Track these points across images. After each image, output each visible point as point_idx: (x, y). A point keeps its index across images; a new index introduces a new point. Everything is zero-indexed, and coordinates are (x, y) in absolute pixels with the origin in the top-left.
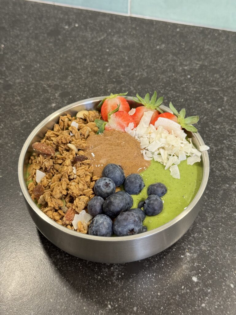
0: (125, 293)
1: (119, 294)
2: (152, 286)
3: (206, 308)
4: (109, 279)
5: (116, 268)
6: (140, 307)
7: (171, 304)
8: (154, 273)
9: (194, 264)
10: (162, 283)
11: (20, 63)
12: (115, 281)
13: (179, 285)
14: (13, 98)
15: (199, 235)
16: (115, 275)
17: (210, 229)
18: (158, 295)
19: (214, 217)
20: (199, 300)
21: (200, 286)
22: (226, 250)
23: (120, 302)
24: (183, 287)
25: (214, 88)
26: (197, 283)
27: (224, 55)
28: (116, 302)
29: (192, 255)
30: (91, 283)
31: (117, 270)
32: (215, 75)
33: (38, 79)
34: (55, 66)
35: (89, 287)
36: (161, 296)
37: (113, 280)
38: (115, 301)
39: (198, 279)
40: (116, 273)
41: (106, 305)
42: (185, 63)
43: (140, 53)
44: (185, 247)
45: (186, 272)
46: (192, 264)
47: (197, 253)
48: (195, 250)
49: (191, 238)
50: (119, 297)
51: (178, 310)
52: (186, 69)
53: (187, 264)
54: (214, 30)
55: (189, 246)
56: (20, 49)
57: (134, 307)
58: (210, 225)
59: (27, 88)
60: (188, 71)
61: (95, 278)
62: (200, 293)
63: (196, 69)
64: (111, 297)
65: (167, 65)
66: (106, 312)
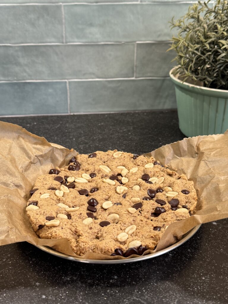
6: (191, 248)
7: (211, 240)
21: (221, 226)
24: (211, 230)
26: (218, 225)
36: (200, 238)
39: (217, 223)
42: (122, 128)
43: (89, 129)
60: (127, 131)
62: (224, 230)
63: (131, 130)
65: (111, 131)
66: (171, 258)
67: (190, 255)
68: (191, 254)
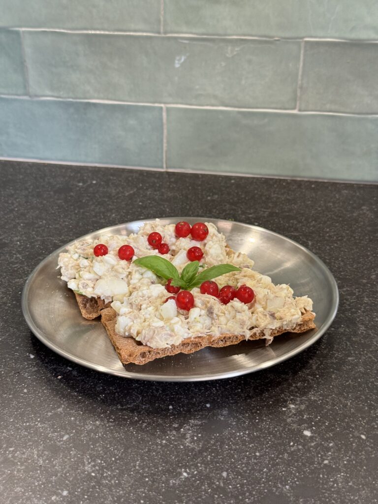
0: (206, 457)
1: (198, 458)
2: (246, 446)
3: (330, 465)
4: (179, 442)
5: (189, 430)
6: (231, 471)
7: (278, 464)
8: (245, 431)
9: (303, 417)
10: (260, 441)
11: (17, 221)
12: (189, 445)
13: (286, 442)
14: (11, 257)
15: (304, 384)
16: (188, 437)
17: (318, 376)
18: (256, 456)
19: (321, 364)
20: (318, 457)
21: (316, 441)
22: (346, 398)
23: (200, 468)
24: (292, 444)
25: (292, 234)
26: (311, 437)
27: (299, 202)
28: (193, 469)
29: (297, 406)
30: (153, 450)
31: (190, 432)
32: (291, 221)
33: (45, 236)
34: (69, 222)
35: (150, 454)
36: (261, 456)
37: (186, 443)
38: (193, 467)
39: (312, 433)
40: (189, 434)
41: (181, 474)
42: (248, 211)
43: (185, 204)
44: (286, 399)
45: (293, 426)
46: (300, 417)
47: (305, 403)
48: (301, 400)
49: (293, 388)
50: (198, 463)
51: (290, 470)
52: (252, 217)
53: (293, 418)
54: (280, 180)
55: (292, 397)
56: (17, 207)
57: (222, 472)
58: (317, 373)
59: (30, 245)
60: (255, 219)
61: (158, 443)
62: (318, 449)
63: (264, 217)
64: (186, 463)
65: (224, 214)
66: (181, 481)
67: (221, 483)
68: (223, 482)
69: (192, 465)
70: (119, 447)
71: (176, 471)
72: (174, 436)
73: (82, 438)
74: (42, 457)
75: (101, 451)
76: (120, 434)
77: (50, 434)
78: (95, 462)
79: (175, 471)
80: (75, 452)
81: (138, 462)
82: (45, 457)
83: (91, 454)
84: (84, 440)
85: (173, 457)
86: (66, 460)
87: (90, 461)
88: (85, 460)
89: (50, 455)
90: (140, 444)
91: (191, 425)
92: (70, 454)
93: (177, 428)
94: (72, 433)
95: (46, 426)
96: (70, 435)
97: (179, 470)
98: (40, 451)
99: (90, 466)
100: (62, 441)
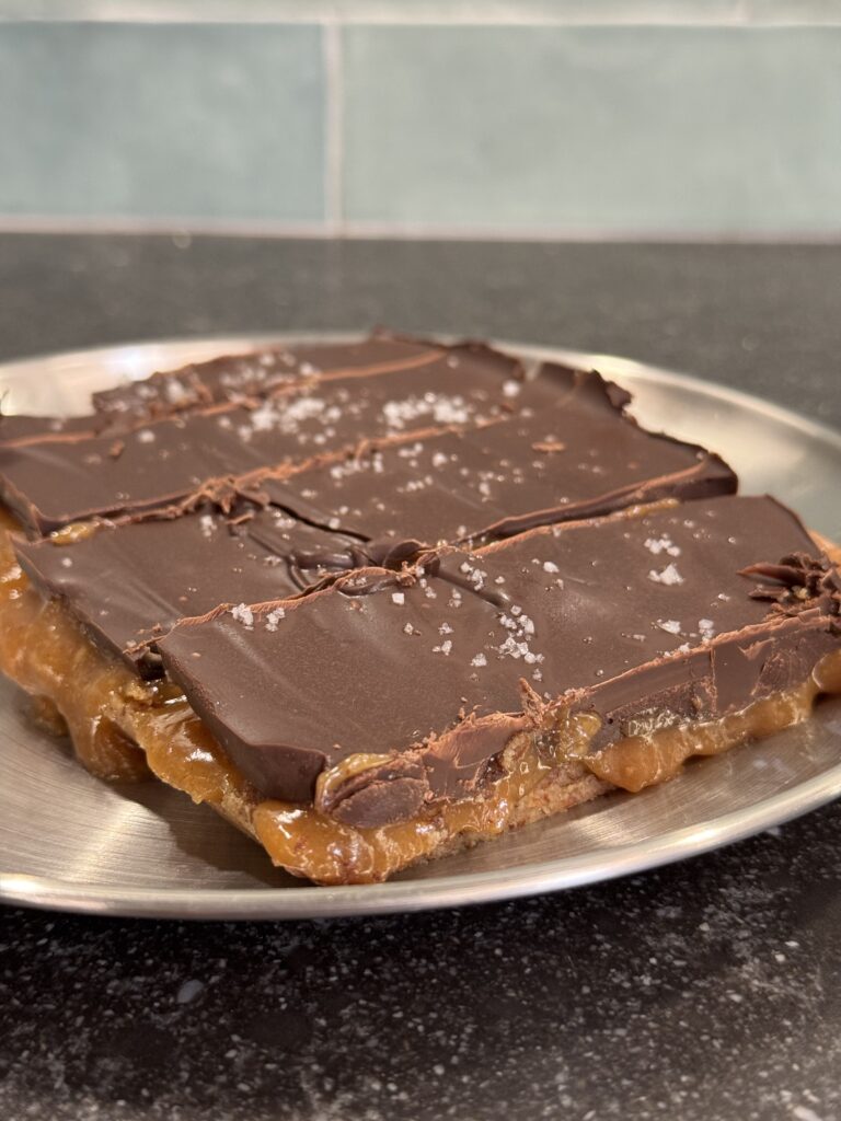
4: (713, 978)
5: (735, 925)
12: (765, 985)
16: (745, 953)
30: (611, 1018)
31: (744, 934)
35: (603, 1039)
37: (746, 982)
40: (743, 944)
61: (619, 987)
64: (788, 1067)
69: (820, 1071)
70: (448, 1015)
71: (756, 1100)
72: (681, 954)
73: (268, 991)
74: (94, 1084)
75: (368, 1038)
76: (436, 963)
77: (114, 983)
78: (355, 1090)
79: (752, 1105)
80: (246, 1054)
81: (560, 1078)
82: (104, 1083)
83: (329, 1053)
84: (276, 997)
85: (717, 1044)
86: (211, 1090)
87: (328, 1087)
88: (305, 1086)
89: (130, 1075)
90: (543, 996)
91: (736, 906)
92: (229, 1063)
93: (678, 921)
94: (212, 970)
95: (90, 950)
96: (205, 981)
97: (771, 1097)
98: (77, 1057)
99: (335, 1107)
100: (176, 1007)
